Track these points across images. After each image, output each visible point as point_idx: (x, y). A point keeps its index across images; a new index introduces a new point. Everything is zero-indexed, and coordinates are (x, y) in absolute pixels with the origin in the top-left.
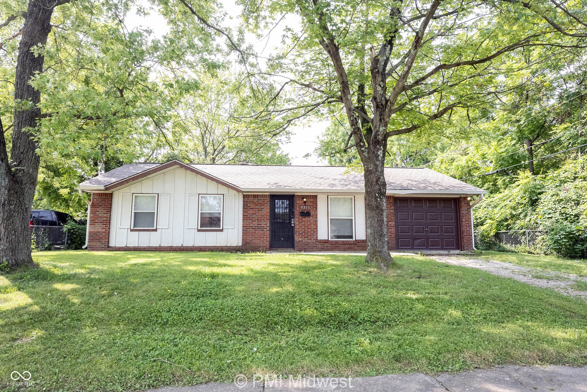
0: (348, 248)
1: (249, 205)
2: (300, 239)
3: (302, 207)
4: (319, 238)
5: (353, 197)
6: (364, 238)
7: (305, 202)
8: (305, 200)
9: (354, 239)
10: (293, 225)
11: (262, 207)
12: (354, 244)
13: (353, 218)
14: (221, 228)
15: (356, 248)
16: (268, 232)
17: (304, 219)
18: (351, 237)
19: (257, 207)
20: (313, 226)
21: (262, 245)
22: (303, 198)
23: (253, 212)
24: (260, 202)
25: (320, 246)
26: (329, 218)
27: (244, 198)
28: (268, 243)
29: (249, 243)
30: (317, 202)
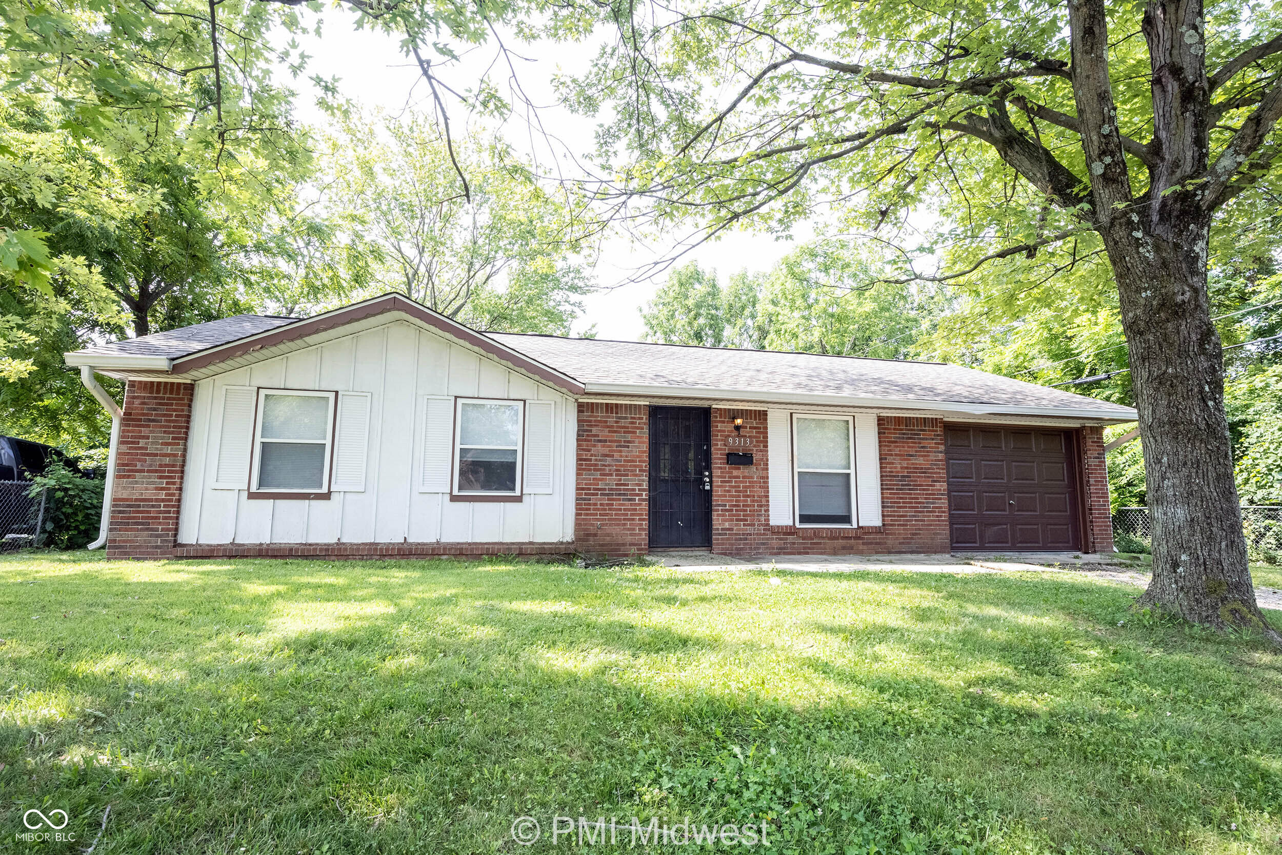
0: (844, 548)
1: (595, 430)
2: (727, 525)
3: (730, 440)
4: (773, 522)
5: (851, 419)
6: (878, 522)
7: (738, 428)
8: (739, 421)
9: (855, 526)
10: (707, 488)
11: (629, 437)
12: (857, 538)
13: (852, 471)
14: (518, 493)
15: (861, 547)
16: (645, 505)
17: (735, 473)
18: (847, 519)
19: (616, 436)
20: (759, 491)
21: (629, 539)
22: (734, 418)
23: (606, 451)
24: (623, 423)
25: (775, 543)
26: (796, 470)
27: (579, 411)
28: (644, 535)
29: (595, 535)
30: (766, 428)
